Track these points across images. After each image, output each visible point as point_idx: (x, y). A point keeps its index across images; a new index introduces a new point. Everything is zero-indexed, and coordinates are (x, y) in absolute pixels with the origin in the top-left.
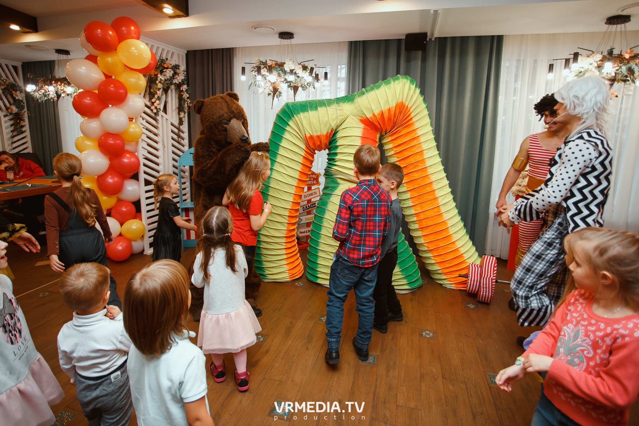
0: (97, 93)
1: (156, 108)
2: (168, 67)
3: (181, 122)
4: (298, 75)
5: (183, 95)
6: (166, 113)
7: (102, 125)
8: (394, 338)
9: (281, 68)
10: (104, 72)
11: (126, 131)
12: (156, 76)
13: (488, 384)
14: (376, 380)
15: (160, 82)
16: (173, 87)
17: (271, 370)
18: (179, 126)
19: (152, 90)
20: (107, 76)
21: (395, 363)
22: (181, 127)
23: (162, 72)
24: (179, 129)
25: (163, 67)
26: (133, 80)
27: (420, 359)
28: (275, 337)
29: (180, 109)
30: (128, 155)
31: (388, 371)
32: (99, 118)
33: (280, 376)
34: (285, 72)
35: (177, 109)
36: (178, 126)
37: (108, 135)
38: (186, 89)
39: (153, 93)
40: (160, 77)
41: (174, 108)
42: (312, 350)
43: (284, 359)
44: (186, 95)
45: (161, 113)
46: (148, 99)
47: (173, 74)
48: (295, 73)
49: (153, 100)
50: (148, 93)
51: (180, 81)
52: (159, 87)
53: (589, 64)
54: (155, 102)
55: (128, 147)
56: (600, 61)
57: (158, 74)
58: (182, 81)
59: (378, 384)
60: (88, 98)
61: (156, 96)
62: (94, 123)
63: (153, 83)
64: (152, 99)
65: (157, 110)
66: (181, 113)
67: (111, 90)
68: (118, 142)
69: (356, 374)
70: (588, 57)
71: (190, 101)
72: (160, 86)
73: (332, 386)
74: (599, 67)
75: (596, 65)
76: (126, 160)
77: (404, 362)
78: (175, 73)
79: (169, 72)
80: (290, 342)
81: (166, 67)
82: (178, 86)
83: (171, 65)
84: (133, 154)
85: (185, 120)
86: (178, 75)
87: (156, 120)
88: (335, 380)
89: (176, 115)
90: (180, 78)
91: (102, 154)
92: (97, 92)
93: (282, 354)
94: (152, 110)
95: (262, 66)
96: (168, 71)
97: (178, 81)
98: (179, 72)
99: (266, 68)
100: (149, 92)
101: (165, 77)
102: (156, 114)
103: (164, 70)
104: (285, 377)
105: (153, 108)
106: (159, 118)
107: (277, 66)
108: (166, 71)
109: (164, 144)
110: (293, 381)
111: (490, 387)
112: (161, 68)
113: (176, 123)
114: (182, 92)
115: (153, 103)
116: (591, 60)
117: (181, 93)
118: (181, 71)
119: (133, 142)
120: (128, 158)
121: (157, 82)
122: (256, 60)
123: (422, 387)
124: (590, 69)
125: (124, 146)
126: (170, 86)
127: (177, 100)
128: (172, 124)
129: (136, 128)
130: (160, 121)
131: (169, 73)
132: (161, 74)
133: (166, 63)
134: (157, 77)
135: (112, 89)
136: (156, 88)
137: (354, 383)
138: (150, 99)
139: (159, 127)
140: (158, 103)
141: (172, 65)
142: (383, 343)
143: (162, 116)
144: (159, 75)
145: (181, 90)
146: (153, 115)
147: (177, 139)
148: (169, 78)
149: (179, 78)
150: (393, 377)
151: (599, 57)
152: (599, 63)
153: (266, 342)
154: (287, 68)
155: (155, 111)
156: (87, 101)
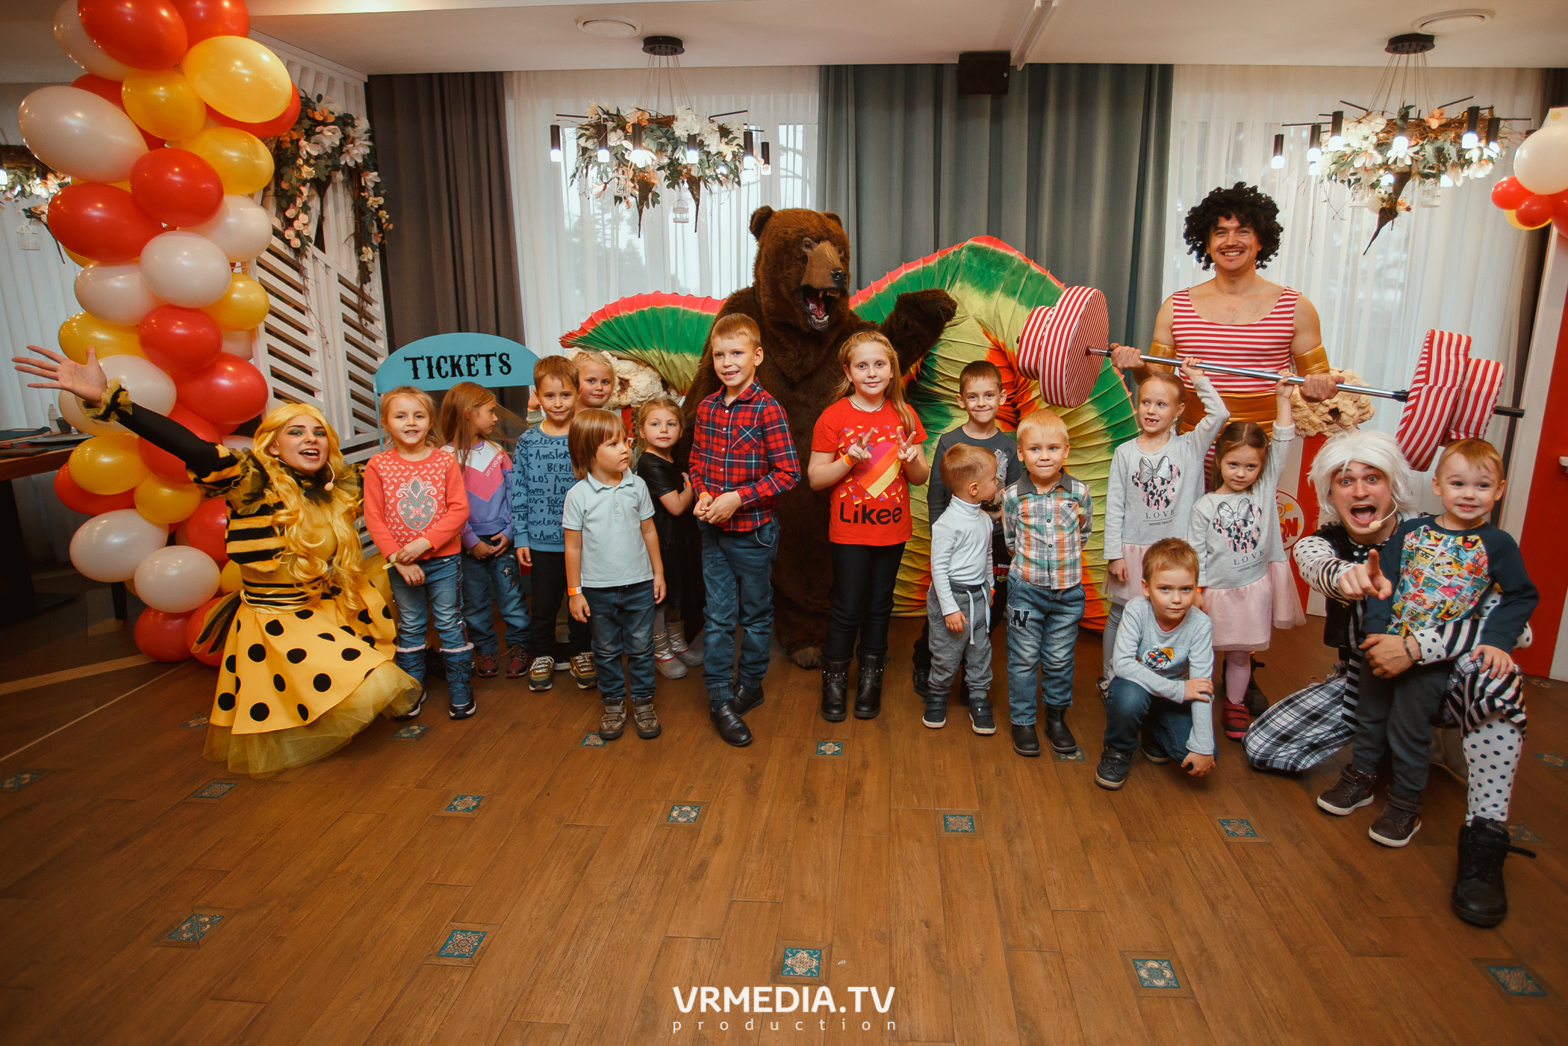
0: (129, 190)
1: (298, 234)
2: (325, 118)
3: (365, 275)
4: (706, 149)
5: (368, 200)
6: (322, 249)
7: (150, 283)
8: (1000, 771)
9: (665, 130)
10: (144, 129)
11: (223, 301)
12: (295, 143)
13: (1223, 839)
14: (991, 866)
15: (307, 162)
16: (339, 176)
17: (742, 881)
18: (362, 286)
19: (285, 186)
20: (153, 142)
21: (1019, 824)
22: (367, 288)
23: (309, 134)
24: (360, 293)
25: (313, 119)
26: (234, 154)
27: (1070, 809)
28: (724, 804)
29: (361, 238)
30: (230, 369)
31: (1010, 842)
32: (138, 262)
33: (769, 891)
34: (676, 142)
35: (352, 237)
36: (359, 286)
37: (168, 310)
38: (376, 183)
39: (289, 194)
40: (307, 148)
41: (344, 236)
42: (823, 820)
43: (765, 852)
44: (374, 201)
45: (312, 249)
46: (273, 209)
47: (341, 140)
48: (702, 142)
49: (290, 213)
50: (271, 192)
51: (360, 161)
52: (305, 175)
53: (1361, 137)
54: (296, 218)
55: (229, 347)
56: (1383, 131)
57: (298, 140)
58: (364, 160)
59: (998, 874)
60: (100, 205)
61: (299, 202)
62: (121, 277)
63: (286, 164)
64: (285, 210)
65: (301, 240)
66: (364, 248)
67: (175, 182)
68: (201, 331)
69: (942, 861)
70: (1359, 122)
71: (388, 216)
72: (307, 173)
73: (898, 893)
74: (1382, 146)
75: (1374, 139)
76: (224, 382)
77: (1039, 818)
78: (346, 139)
79: (330, 134)
80: (765, 812)
81: (321, 118)
82: (354, 175)
83: (333, 113)
84: (243, 362)
85: (374, 267)
86: (352, 142)
87: (298, 269)
88: (899, 879)
89: (350, 253)
90: (358, 152)
91: (155, 367)
92: (127, 187)
93: (756, 840)
94: (287, 242)
95: (610, 125)
96: (327, 131)
97: (352, 159)
98: (355, 135)
99: (623, 129)
100: (276, 191)
101: (319, 147)
102: (298, 252)
103: (318, 129)
104: (781, 892)
105: (290, 234)
106: (306, 263)
107: (654, 126)
108: (321, 132)
109: (324, 337)
110: (803, 897)
111: (1227, 844)
112: (307, 123)
113: (353, 277)
114: (364, 192)
115: (289, 223)
116: (1365, 129)
117: (363, 194)
118: (361, 132)
119: (241, 330)
120: (231, 376)
121: (300, 162)
122: (590, 108)
123: (1092, 865)
124: (1363, 149)
125: (219, 343)
126: (333, 173)
127: (351, 214)
128: (342, 281)
129: (247, 292)
130: (310, 273)
131: (330, 137)
132: (308, 139)
133: (318, 108)
134: (298, 148)
135: (177, 179)
136: (298, 180)
137: (943, 880)
138: (281, 210)
139: (310, 287)
140: (305, 222)
141: (336, 115)
142: (981, 785)
143: (314, 257)
144: (303, 143)
145: (363, 184)
146: (291, 255)
147: (357, 321)
148: (330, 152)
149: (355, 152)
150: (1024, 854)
151: (1379, 124)
152: (1381, 135)
153: (707, 818)
154: (680, 130)
155: (296, 243)
156: (96, 214)
